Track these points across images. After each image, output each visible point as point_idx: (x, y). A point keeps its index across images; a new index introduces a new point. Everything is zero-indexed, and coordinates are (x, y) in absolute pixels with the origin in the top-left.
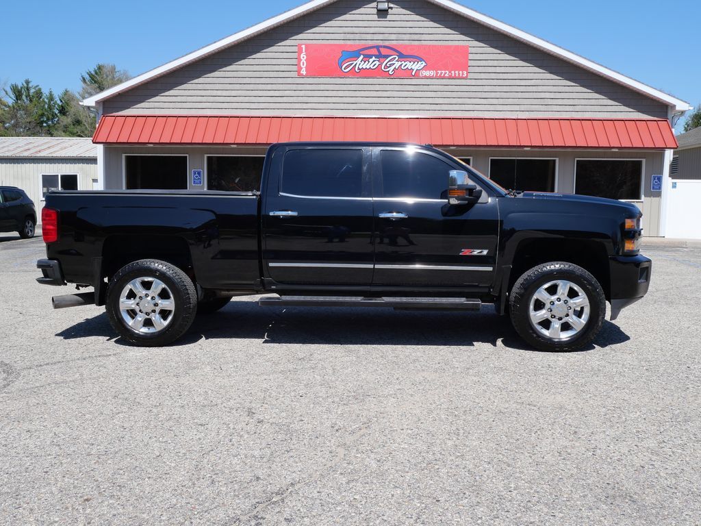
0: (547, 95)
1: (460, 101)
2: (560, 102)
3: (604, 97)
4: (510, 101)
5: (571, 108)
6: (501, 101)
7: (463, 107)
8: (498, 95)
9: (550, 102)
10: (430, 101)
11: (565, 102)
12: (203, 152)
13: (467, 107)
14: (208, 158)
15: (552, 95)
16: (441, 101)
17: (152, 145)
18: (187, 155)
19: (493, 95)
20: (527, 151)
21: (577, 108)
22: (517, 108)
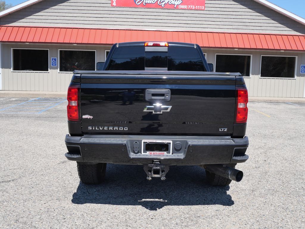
0: (247, 21)
1: (200, 22)
2: (254, 24)
3: (277, 23)
4: (227, 23)
5: (259, 28)
6: (222, 23)
7: (202, 26)
8: (221, 20)
9: (248, 24)
10: (184, 22)
11: (256, 24)
12: (57, 48)
13: (204, 26)
14: (61, 51)
15: (250, 21)
16: (190, 22)
17: (28, 43)
18: (48, 49)
19: (218, 20)
20: (236, 50)
21: (262, 28)
22: (231, 27)
